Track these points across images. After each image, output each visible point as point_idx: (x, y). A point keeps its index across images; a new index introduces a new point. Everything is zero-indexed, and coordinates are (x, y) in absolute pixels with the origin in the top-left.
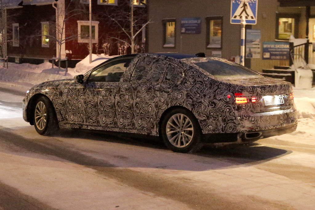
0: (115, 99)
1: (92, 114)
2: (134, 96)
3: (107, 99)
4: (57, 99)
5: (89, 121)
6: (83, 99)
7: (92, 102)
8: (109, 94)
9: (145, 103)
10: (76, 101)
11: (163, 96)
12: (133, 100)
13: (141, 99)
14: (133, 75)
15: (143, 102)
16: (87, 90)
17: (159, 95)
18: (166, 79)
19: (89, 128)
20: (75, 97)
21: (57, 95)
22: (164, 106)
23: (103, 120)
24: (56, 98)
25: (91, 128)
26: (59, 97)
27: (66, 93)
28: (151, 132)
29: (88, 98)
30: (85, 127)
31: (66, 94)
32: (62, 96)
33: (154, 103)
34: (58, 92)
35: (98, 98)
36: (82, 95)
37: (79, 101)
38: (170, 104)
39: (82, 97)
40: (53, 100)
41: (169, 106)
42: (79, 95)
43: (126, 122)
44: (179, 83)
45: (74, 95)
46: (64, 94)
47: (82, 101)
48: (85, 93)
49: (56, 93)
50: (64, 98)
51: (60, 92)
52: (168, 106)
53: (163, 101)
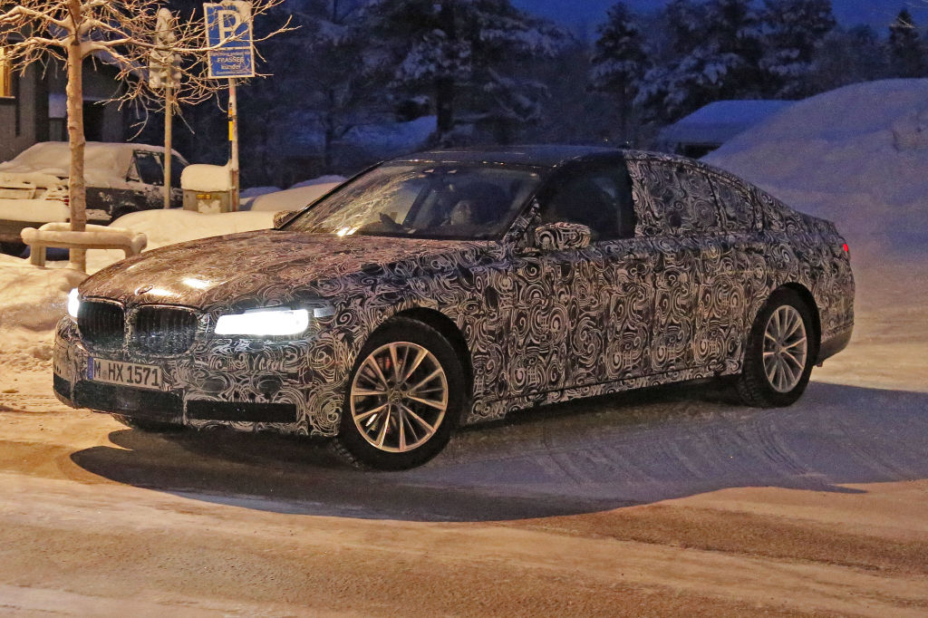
0: (656, 288)
1: (586, 347)
2: (698, 274)
3: (636, 291)
4: (481, 319)
5: (574, 374)
6: (566, 304)
7: (595, 309)
8: (639, 274)
9: (725, 288)
10: (544, 315)
11: (759, 264)
12: (699, 283)
13: (716, 279)
14: (656, 214)
15: (720, 286)
16: (576, 274)
17: (749, 263)
18: (729, 218)
19: (565, 399)
20: (540, 303)
21: (480, 302)
22: (763, 290)
23: (615, 360)
24: (477, 316)
25: (569, 397)
26: (486, 309)
27: (509, 291)
28: (725, 366)
29: (583, 296)
30: (553, 397)
31: (510, 294)
32: (496, 305)
33: (743, 283)
34: (480, 291)
35: (611, 294)
36: (563, 289)
37: (556, 313)
38: (775, 283)
39: (563, 296)
40: (466, 324)
41: (774, 287)
42: (553, 293)
43: (673, 352)
44: (760, 225)
45: (536, 295)
46: (502, 296)
47: (565, 311)
48: (570, 283)
49: (474, 299)
50: (505, 309)
51: (486, 291)
52: (770, 287)
53: (760, 277)
